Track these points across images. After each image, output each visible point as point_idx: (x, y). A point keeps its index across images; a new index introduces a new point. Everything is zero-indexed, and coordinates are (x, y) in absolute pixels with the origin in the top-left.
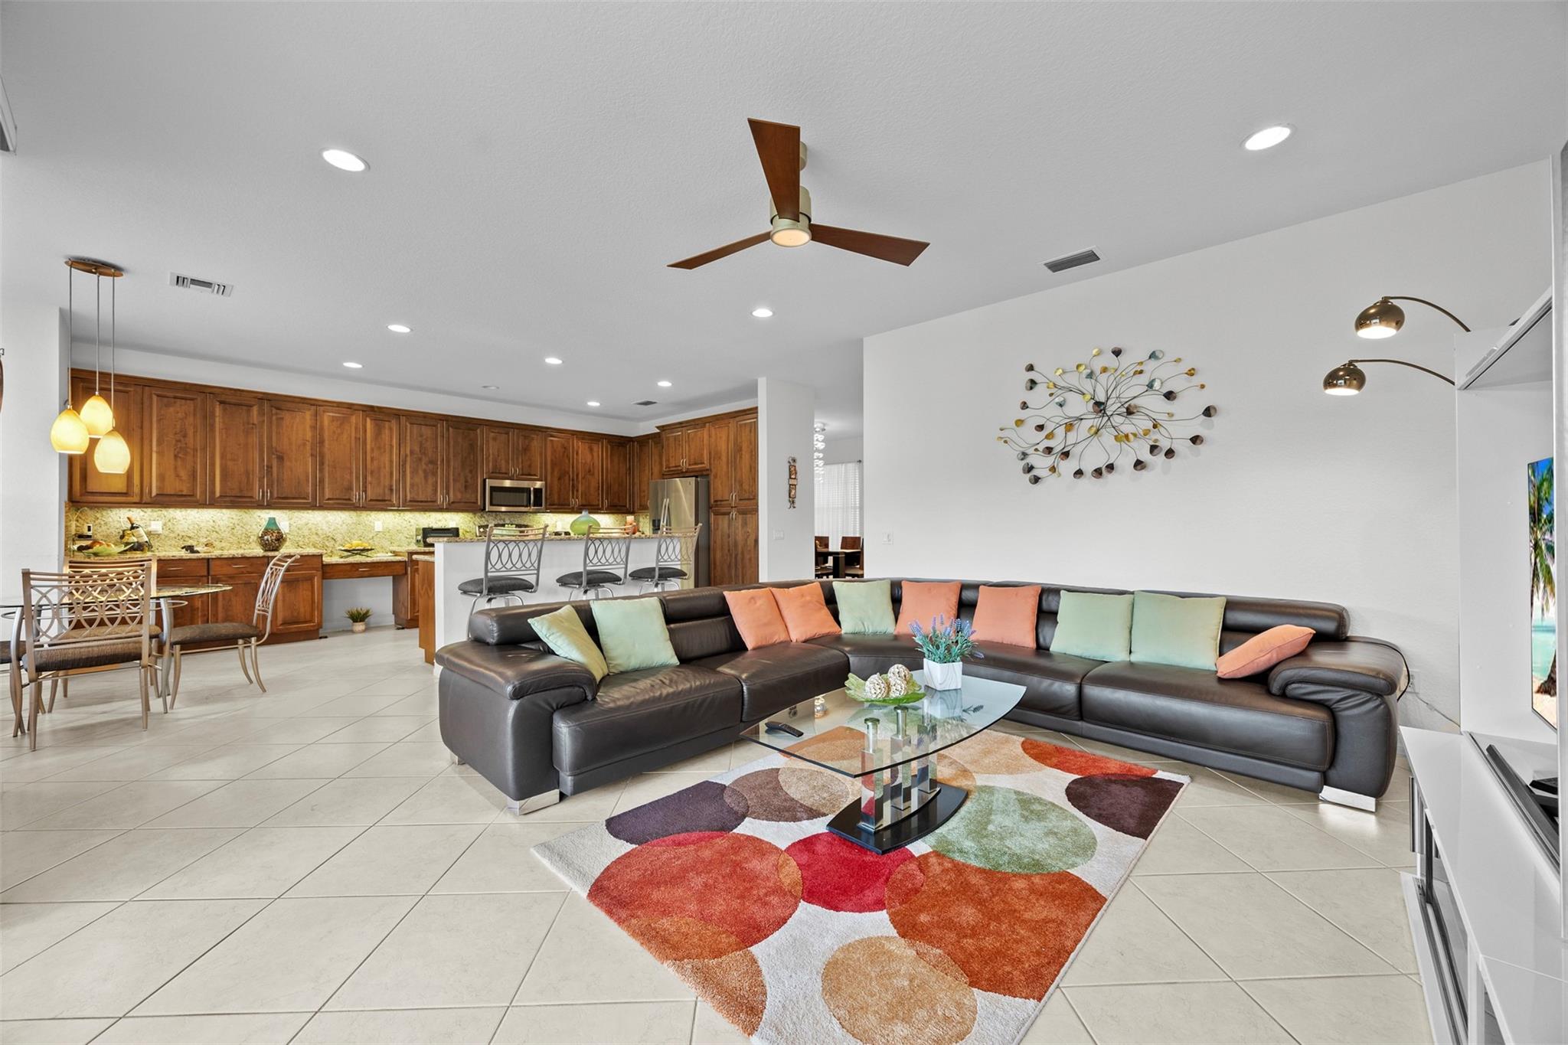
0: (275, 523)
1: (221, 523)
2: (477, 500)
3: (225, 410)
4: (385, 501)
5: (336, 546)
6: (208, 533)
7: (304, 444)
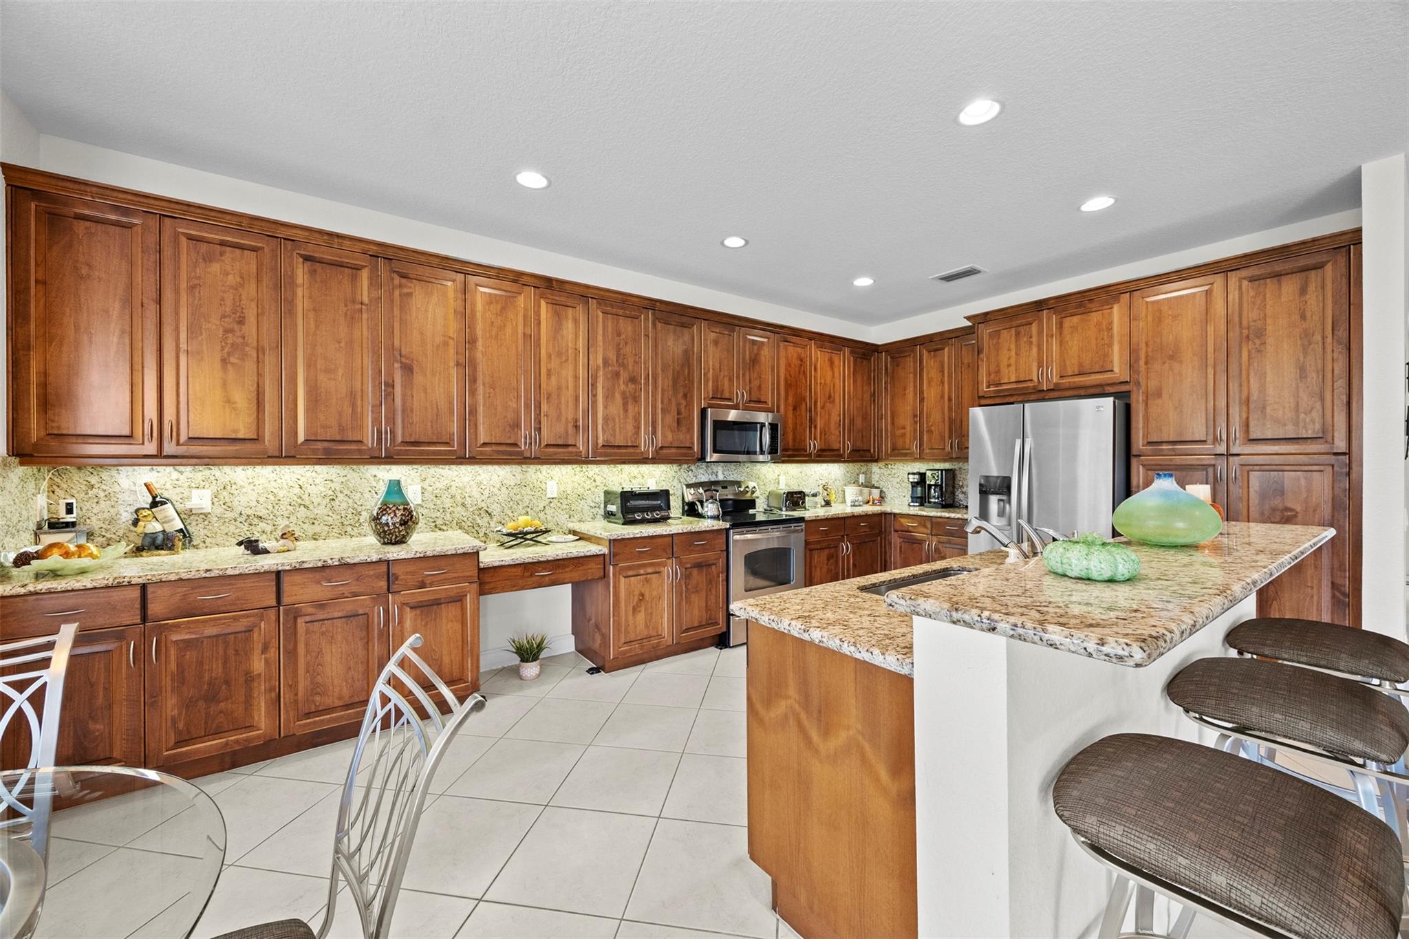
0: (400, 492)
1: (313, 490)
2: (693, 443)
3: (313, 273)
4: (567, 446)
5: (492, 524)
6: (291, 508)
7: (446, 344)
